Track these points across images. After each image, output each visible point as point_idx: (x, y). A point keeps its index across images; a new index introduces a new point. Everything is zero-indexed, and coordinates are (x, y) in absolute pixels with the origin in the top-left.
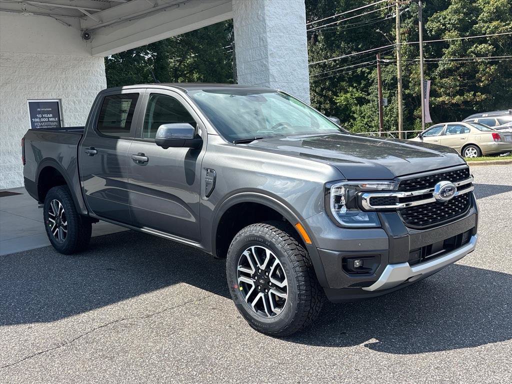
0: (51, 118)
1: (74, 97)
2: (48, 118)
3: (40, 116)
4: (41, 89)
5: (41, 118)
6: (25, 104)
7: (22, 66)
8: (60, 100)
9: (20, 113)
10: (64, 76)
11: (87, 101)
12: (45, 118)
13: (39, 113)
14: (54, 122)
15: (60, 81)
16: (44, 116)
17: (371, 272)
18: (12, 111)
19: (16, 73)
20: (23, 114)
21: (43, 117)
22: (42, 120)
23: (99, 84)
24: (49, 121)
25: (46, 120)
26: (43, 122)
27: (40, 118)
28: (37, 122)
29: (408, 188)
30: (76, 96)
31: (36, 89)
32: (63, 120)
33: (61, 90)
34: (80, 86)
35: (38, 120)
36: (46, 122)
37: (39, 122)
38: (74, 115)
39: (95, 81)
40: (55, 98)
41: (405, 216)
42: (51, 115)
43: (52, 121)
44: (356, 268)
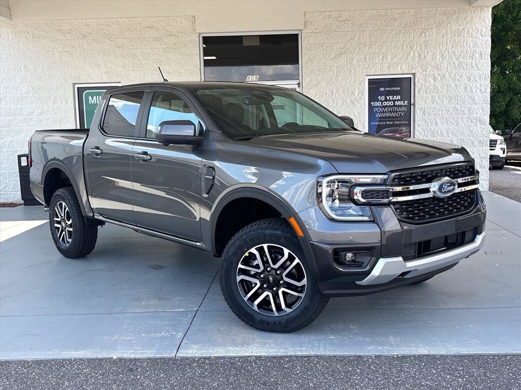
0: (398, 100)
1: (435, 70)
2: (394, 101)
3: (383, 98)
4: (387, 60)
5: (384, 101)
6: (362, 82)
7: (364, 28)
8: (414, 74)
9: (354, 95)
10: (422, 39)
11: (455, 76)
12: (390, 101)
13: (381, 94)
14: (401, 106)
15: (417, 47)
16: (388, 98)
17: (363, 265)
18: (344, 91)
19: (356, 39)
20: (358, 95)
21: (386, 100)
22: (386, 104)
23: (478, 50)
24: (394, 106)
25: (391, 103)
26: (386, 106)
27: (382, 102)
28: (378, 107)
29: (403, 183)
30: (438, 69)
31: (379, 61)
32: (414, 104)
33: (417, 59)
34: (446, 54)
35: (378, 104)
36: (390, 106)
37: (380, 107)
38: (433, 97)
39: (471, 45)
40: (406, 72)
41: (398, 210)
42: (399, 97)
43: (398, 106)
44: (348, 261)
